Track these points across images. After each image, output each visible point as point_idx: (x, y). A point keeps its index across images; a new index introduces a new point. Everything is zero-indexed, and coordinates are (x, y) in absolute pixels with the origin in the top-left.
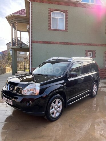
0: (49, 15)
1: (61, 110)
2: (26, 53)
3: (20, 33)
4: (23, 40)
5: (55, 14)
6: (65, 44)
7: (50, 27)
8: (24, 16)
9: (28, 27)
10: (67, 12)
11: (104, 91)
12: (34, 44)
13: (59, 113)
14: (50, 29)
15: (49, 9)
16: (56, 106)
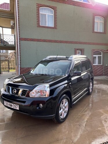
0: (37, 11)
1: (67, 110)
2: (8, 52)
3: (3, 29)
4: (10, 37)
5: (44, 10)
6: (54, 42)
7: (39, 23)
8: (8, 10)
9: (12, 23)
10: (56, 8)
11: (96, 88)
12: (22, 42)
13: (66, 114)
14: (39, 26)
15: (37, 4)
16: (64, 107)
